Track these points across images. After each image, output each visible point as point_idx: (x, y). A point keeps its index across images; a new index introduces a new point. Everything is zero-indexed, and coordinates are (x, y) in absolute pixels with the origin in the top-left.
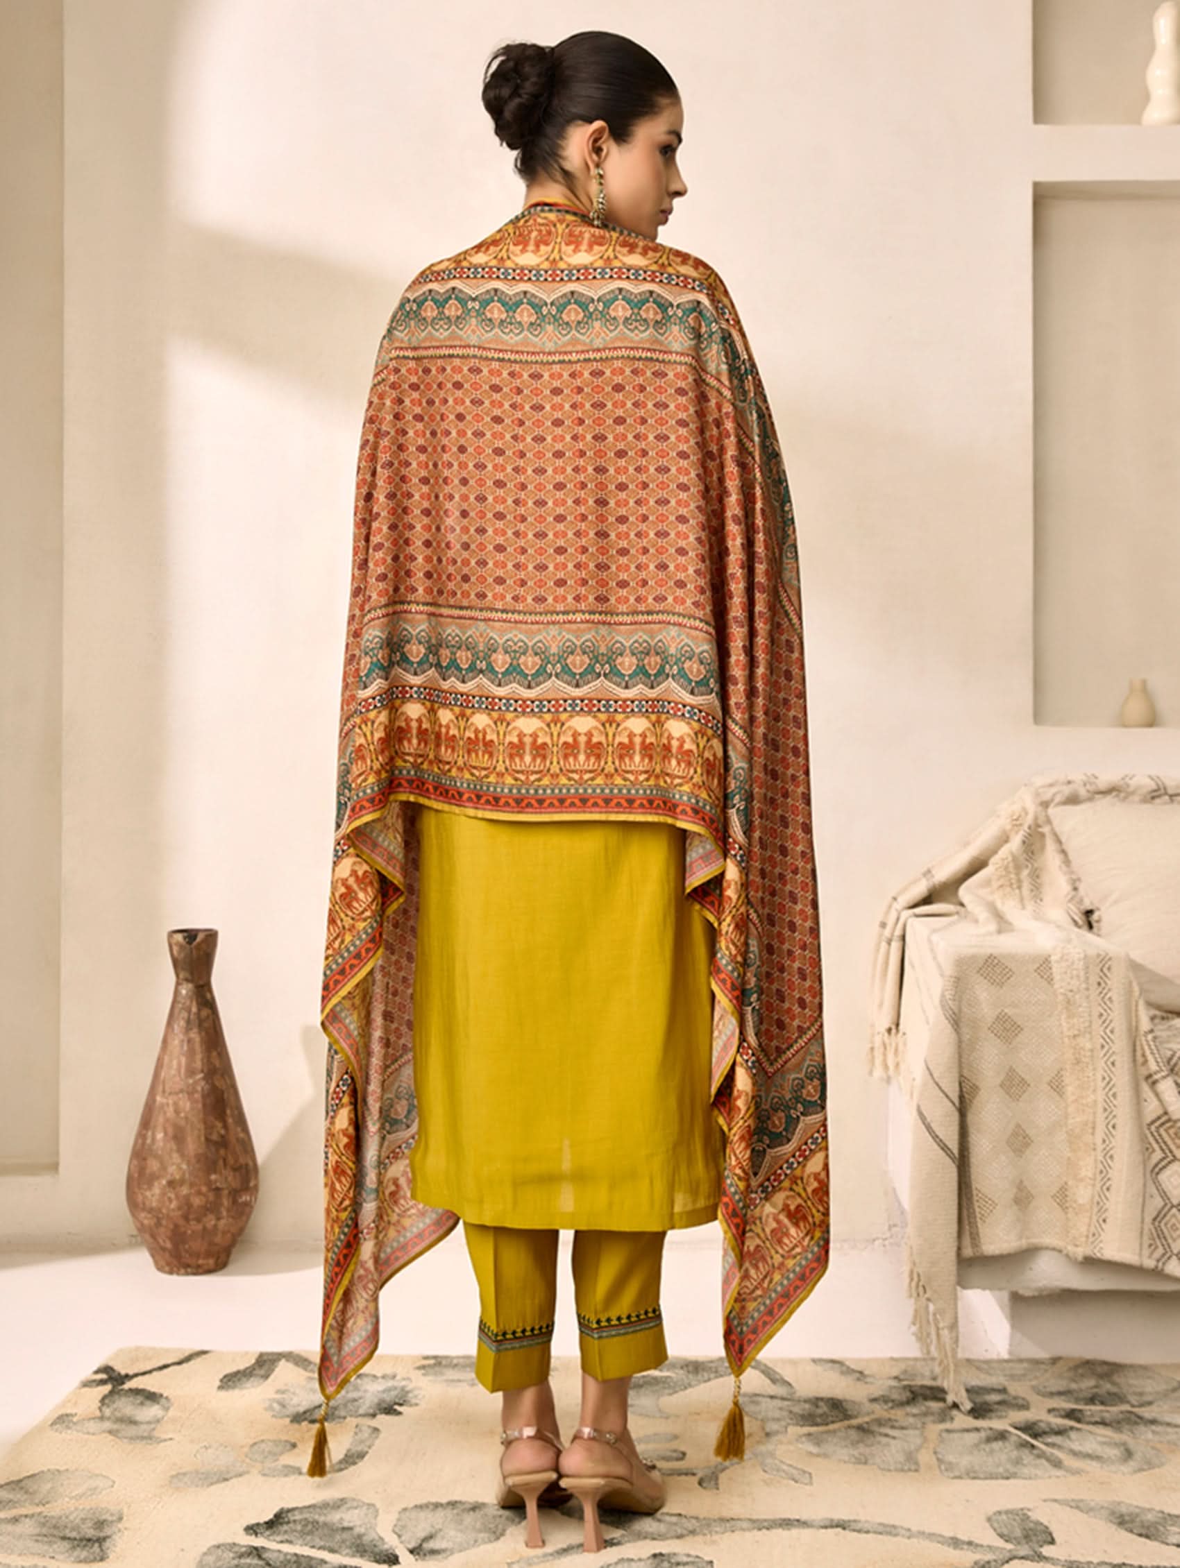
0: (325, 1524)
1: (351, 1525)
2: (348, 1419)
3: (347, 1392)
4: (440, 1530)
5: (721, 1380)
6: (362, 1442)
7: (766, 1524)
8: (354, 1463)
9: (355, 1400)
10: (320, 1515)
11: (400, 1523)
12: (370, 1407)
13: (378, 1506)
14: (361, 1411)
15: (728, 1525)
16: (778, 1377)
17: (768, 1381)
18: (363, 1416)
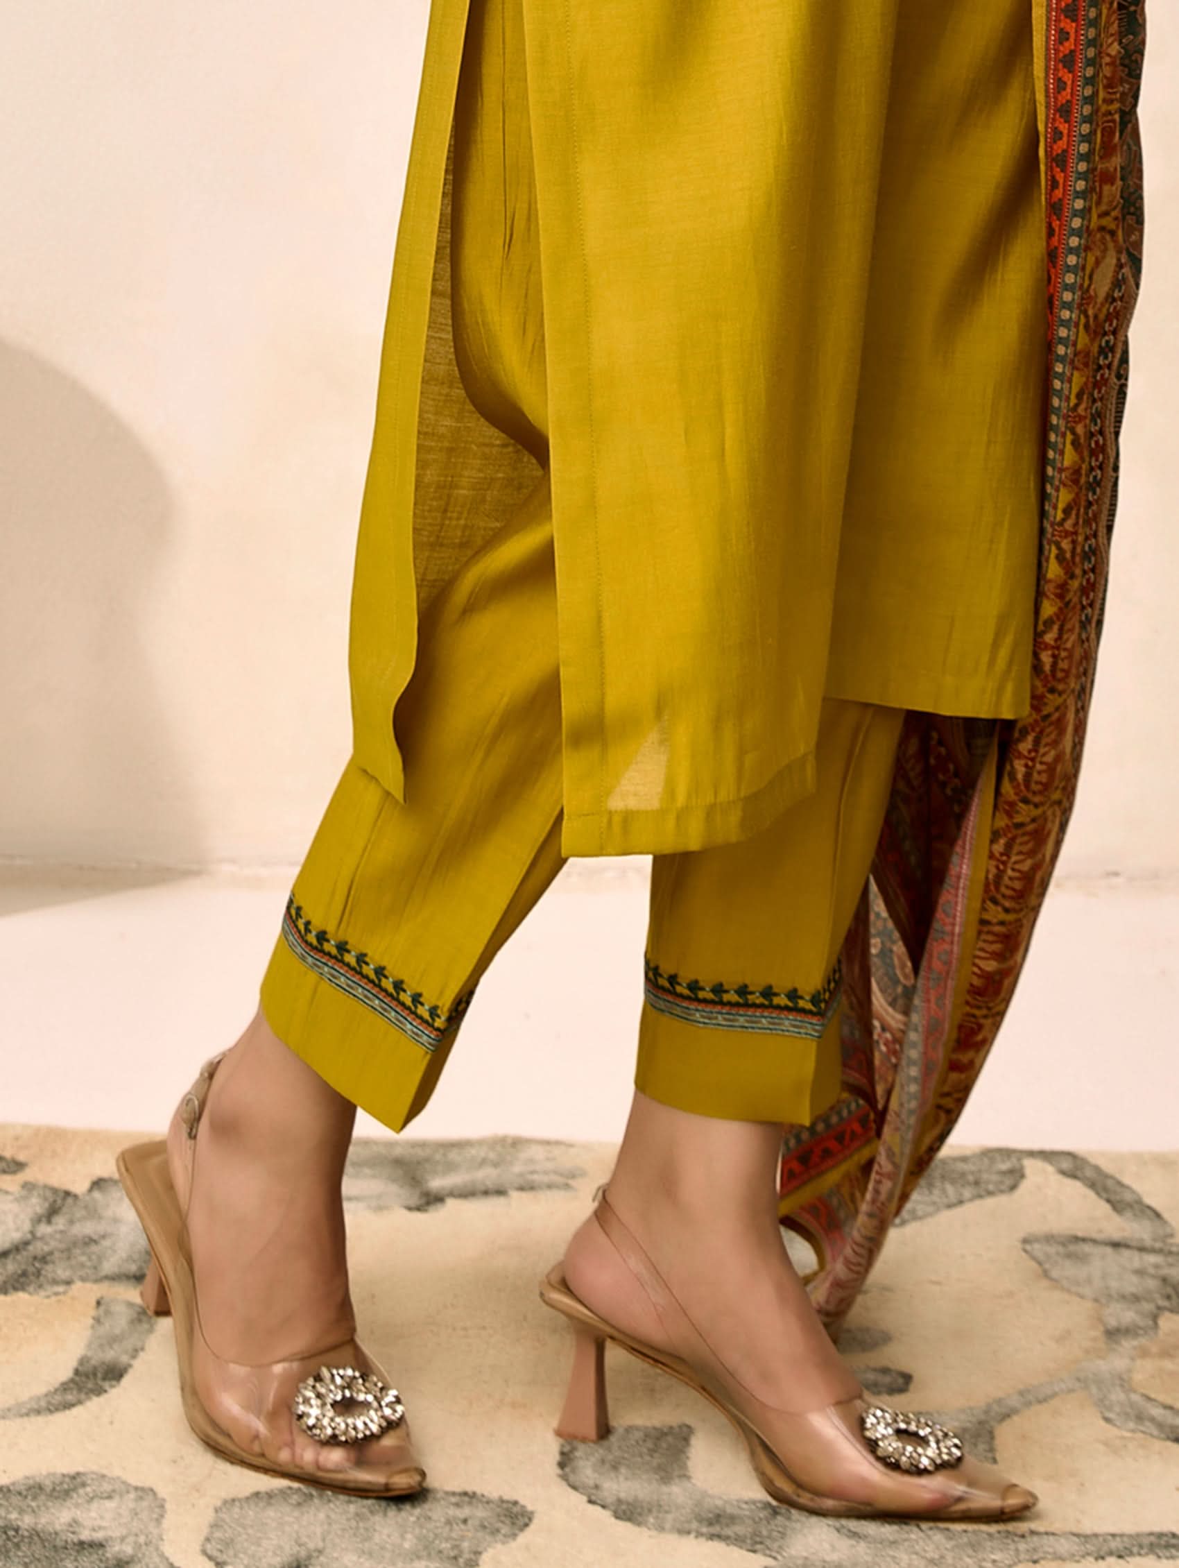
0: (36, 1535)
1: (99, 1536)
2: (78, 1285)
3: (71, 1222)
4: (320, 1552)
5: (990, 1202)
6: (113, 1340)
7: (1114, 1544)
8: (100, 1391)
9: (90, 1241)
10: (21, 1511)
11: (218, 1534)
12: (130, 1259)
13: (162, 1492)
14: (108, 1267)
15: (1022, 1546)
16: (1128, 1197)
17: (1107, 1207)
18: (113, 1278)
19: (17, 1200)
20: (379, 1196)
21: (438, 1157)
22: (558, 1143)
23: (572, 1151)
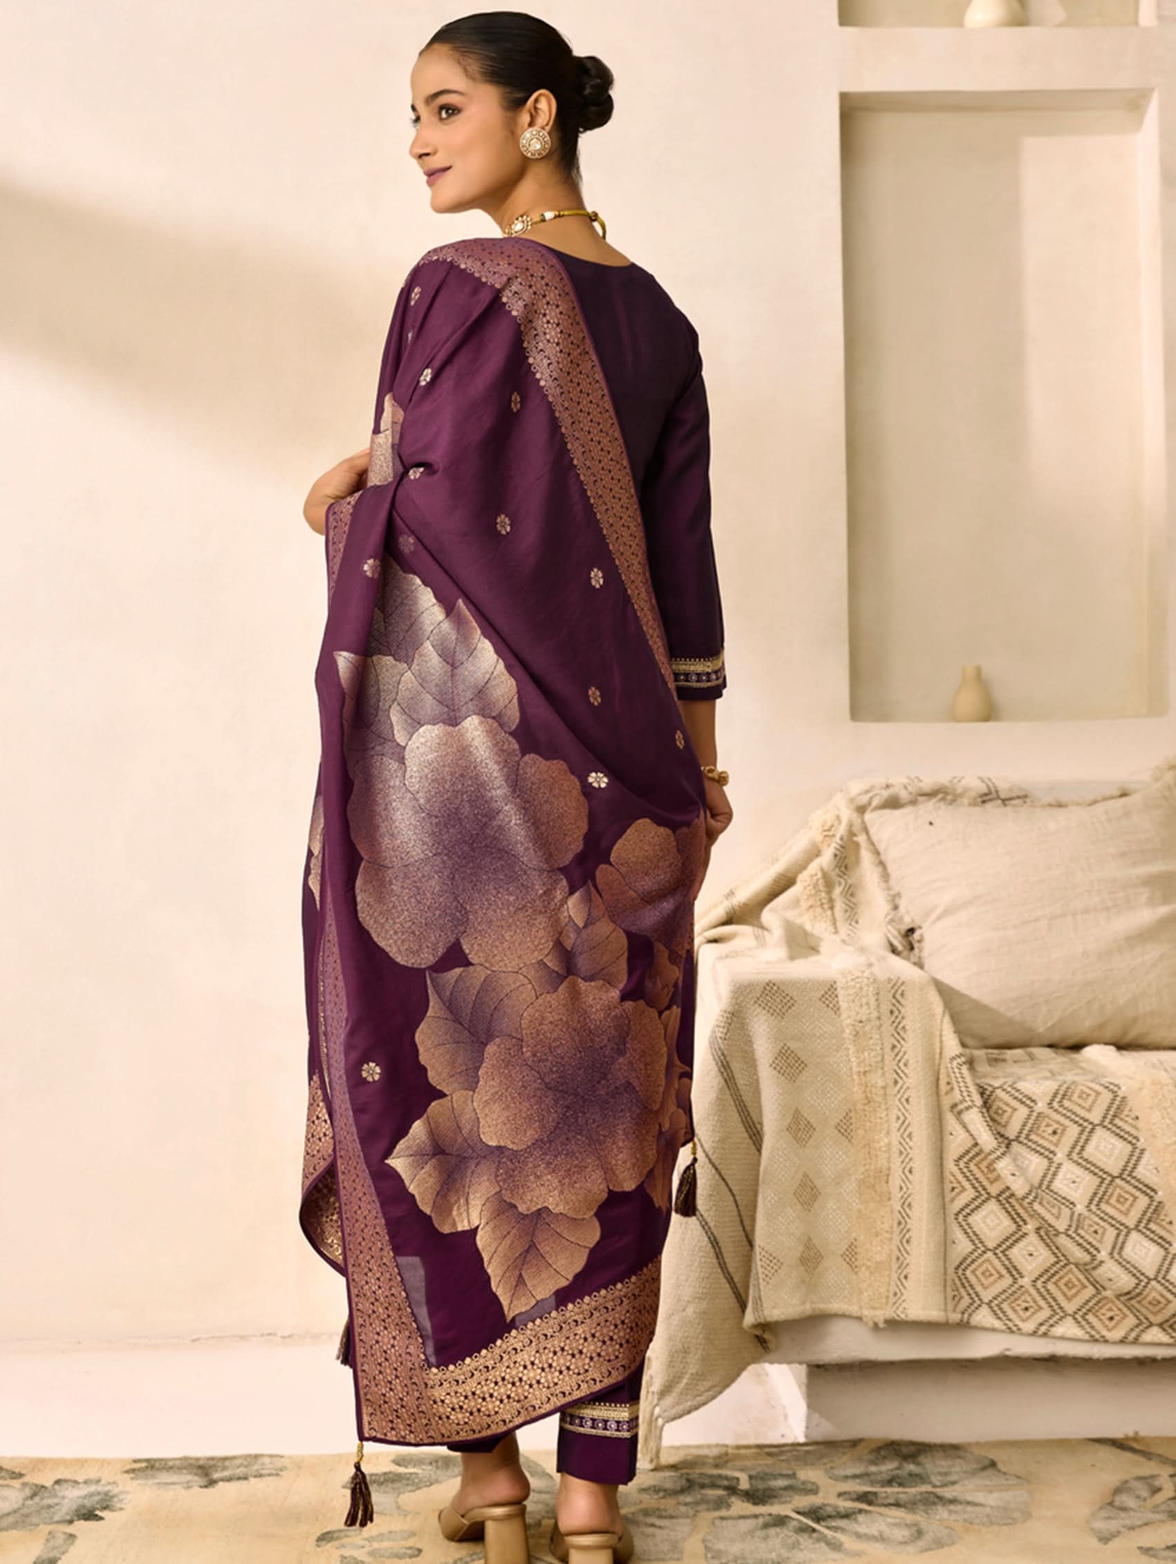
2: (41, 1526)
3: (43, 1499)
6: (55, 1548)
9: (50, 1507)
12: (68, 1514)
14: (57, 1518)
16: (539, 1469)
18: (58, 1522)
19: (19, 1490)
20: (188, 1482)
21: (220, 1464)
22: (277, 1456)
23: (283, 1460)
